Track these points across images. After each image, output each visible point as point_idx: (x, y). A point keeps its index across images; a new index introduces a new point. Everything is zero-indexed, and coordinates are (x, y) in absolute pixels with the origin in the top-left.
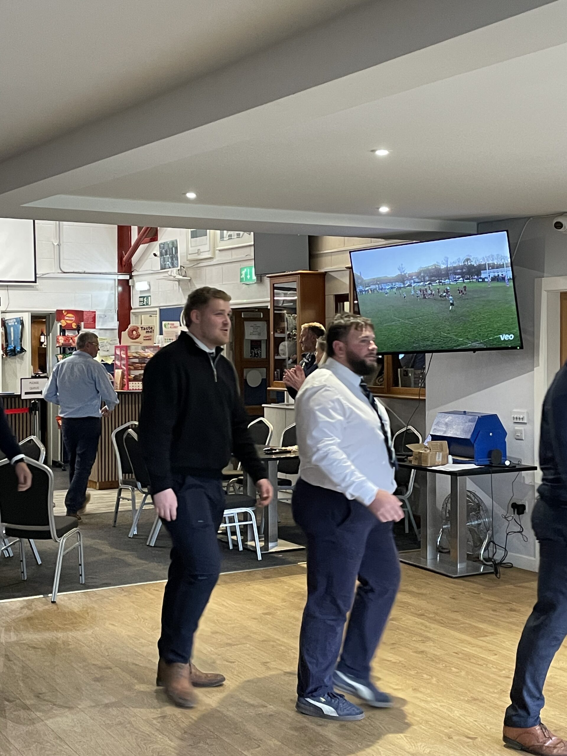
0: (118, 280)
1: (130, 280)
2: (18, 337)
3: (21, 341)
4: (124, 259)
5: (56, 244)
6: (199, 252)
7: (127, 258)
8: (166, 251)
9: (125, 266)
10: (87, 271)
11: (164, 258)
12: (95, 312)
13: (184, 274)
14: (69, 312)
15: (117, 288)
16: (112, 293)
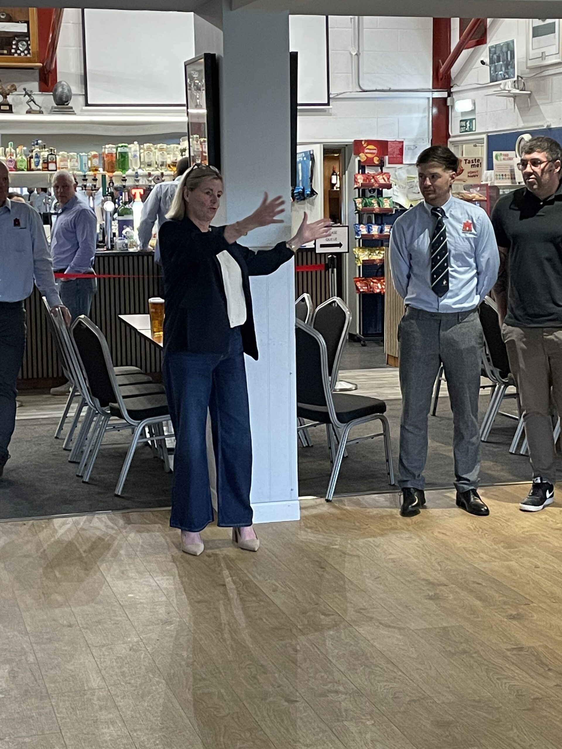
0: (433, 98)
1: (449, 99)
2: (307, 176)
3: (311, 181)
4: (441, 70)
5: (354, 54)
6: (543, 56)
7: (444, 69)
8: (499, 57)
9: (441, 79)
10: (393, 88)
11: (495, 66)
12: (403, 142)
13: (521, 86)
14: (369, 142)
15: (431, 109)
16: (425, 117)
